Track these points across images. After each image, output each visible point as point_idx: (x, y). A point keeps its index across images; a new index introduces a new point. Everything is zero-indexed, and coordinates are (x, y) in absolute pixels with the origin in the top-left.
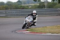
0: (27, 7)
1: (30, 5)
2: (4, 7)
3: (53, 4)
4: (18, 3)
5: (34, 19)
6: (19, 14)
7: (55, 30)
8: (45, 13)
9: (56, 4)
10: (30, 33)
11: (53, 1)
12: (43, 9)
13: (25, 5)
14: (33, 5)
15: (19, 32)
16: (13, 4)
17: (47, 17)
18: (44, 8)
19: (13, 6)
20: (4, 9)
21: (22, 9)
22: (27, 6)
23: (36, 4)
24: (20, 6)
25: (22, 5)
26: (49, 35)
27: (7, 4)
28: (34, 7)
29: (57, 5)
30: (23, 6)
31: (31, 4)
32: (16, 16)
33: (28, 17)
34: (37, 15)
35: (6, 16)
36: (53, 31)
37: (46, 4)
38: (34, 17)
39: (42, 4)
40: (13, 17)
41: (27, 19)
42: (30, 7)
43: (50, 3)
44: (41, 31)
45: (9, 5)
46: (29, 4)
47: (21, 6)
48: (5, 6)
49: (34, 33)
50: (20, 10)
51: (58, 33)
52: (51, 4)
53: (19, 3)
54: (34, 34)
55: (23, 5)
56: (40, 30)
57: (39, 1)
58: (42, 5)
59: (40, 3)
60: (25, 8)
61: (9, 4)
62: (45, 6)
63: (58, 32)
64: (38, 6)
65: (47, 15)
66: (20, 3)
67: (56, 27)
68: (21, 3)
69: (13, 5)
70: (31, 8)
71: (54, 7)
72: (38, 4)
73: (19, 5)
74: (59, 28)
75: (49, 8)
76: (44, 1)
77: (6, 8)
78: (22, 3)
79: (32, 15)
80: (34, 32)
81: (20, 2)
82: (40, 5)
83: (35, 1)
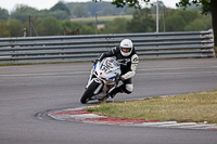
0: (88, 28)
1: (99, 18)
2: (8, 28)
3: (182, 14)
4: (55, 13)
5: (125, 69)
6: (61, 51)
7: (190, 110)
8: (156, 48)
9: (193, 16)
10: (100, 119)
11: (185, 5)
12: (148, 36)
13: (83, 19)
14: (111, 18)
15: (59, 117)
16: (37, 17)
17: (162, 62)
18: (150, 29)
19: (40, 22)
20: (7, 32)
21: (72, 34)
22: (90, 24)
23: (121, 17)
24: (64, 22)
25: (72, 20)
26: (170, 128)
27: (18, 18)
28: (115, 28)
29: (197, 20)
30: (76, 24)
31: (104, 15)
32: (48, 61)
33: (104, 61)
34: (135, 56)
35: (15, 60)
36: (182, 112)
37: (157, 17)
38: (124, 62)
39: (144, 17)
40: (38, 61)
41: (98, 69)
42: (100, 27)
43: (171, 14)
44: (141, 112)
45: (24, 21)
46: (96, 15)
47: (68, 25)
48: (8, 23)
49: (116, 119)
50: (62, 39)
51: (203, 121)
52: (175, 15)
53: (60, 11)
54: (114, 123)
55: (74, 20)
56: (135, 109)
57: (131, 5)
58: (145, 21)
59: (136, 13)
60: (81, 31)
61: (23, 14)
62: (154, 22)
63: (200, 118)
64: (128, 23)
65: (160, 56)
66: (64, 12)
67: (196, 100)
68: (68, 11)
69: (39, 19)
70: (102, 31)
71: (186, 28)
72: (130, 17)
73: (58, 18)
74: (204, 101)
75: (170, 29)
76: (149, 6)
77: (15, 32)
78: (72, 12)
79: (117, 54)
80: (114, 116)
81: (63, 9)
82: (135, 18)
83: (118, 6)
